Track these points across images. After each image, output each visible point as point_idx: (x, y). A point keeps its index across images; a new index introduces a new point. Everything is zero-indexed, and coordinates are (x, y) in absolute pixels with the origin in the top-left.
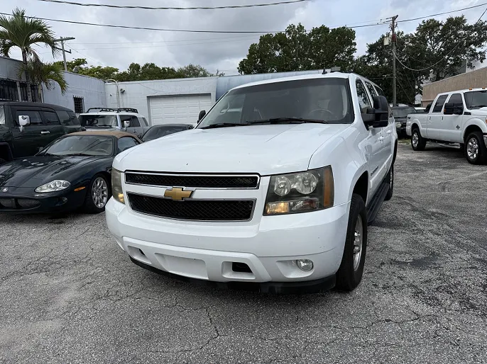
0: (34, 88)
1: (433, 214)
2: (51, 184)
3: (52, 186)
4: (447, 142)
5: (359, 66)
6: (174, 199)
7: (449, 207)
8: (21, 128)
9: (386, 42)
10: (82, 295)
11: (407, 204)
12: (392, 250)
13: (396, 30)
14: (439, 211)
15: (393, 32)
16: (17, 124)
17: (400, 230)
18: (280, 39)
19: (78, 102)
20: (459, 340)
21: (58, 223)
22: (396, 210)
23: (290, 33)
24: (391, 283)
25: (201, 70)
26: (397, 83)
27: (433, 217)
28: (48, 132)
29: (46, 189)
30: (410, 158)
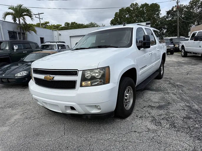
0: (24, 34)
1: (177, 85)
2: (21, 73)
3: (22, 73)
4: (196, 53)
5: (163, 20)
6: (48, 80)
7: (186, 82)
8: (15, 51)
9: (175, 9)
10: (21, 117)
11: (168, 81)
12: (152, 101)
13: (179, 4)
14: (181, 84)
15: (178, 5)
16: (13, 49)
17: (159, 93)
18: (128, 10)
19: (42, 40)
20: (161, 141)
21: (24, 88)
22: (162, 84)
23: (132, 7)
24: (144, 115)
25: (96, 24)
26: (179, 27)
27: (177, 87)
28: (26, 52)
29: (19, 75)
30: (179, 60)
